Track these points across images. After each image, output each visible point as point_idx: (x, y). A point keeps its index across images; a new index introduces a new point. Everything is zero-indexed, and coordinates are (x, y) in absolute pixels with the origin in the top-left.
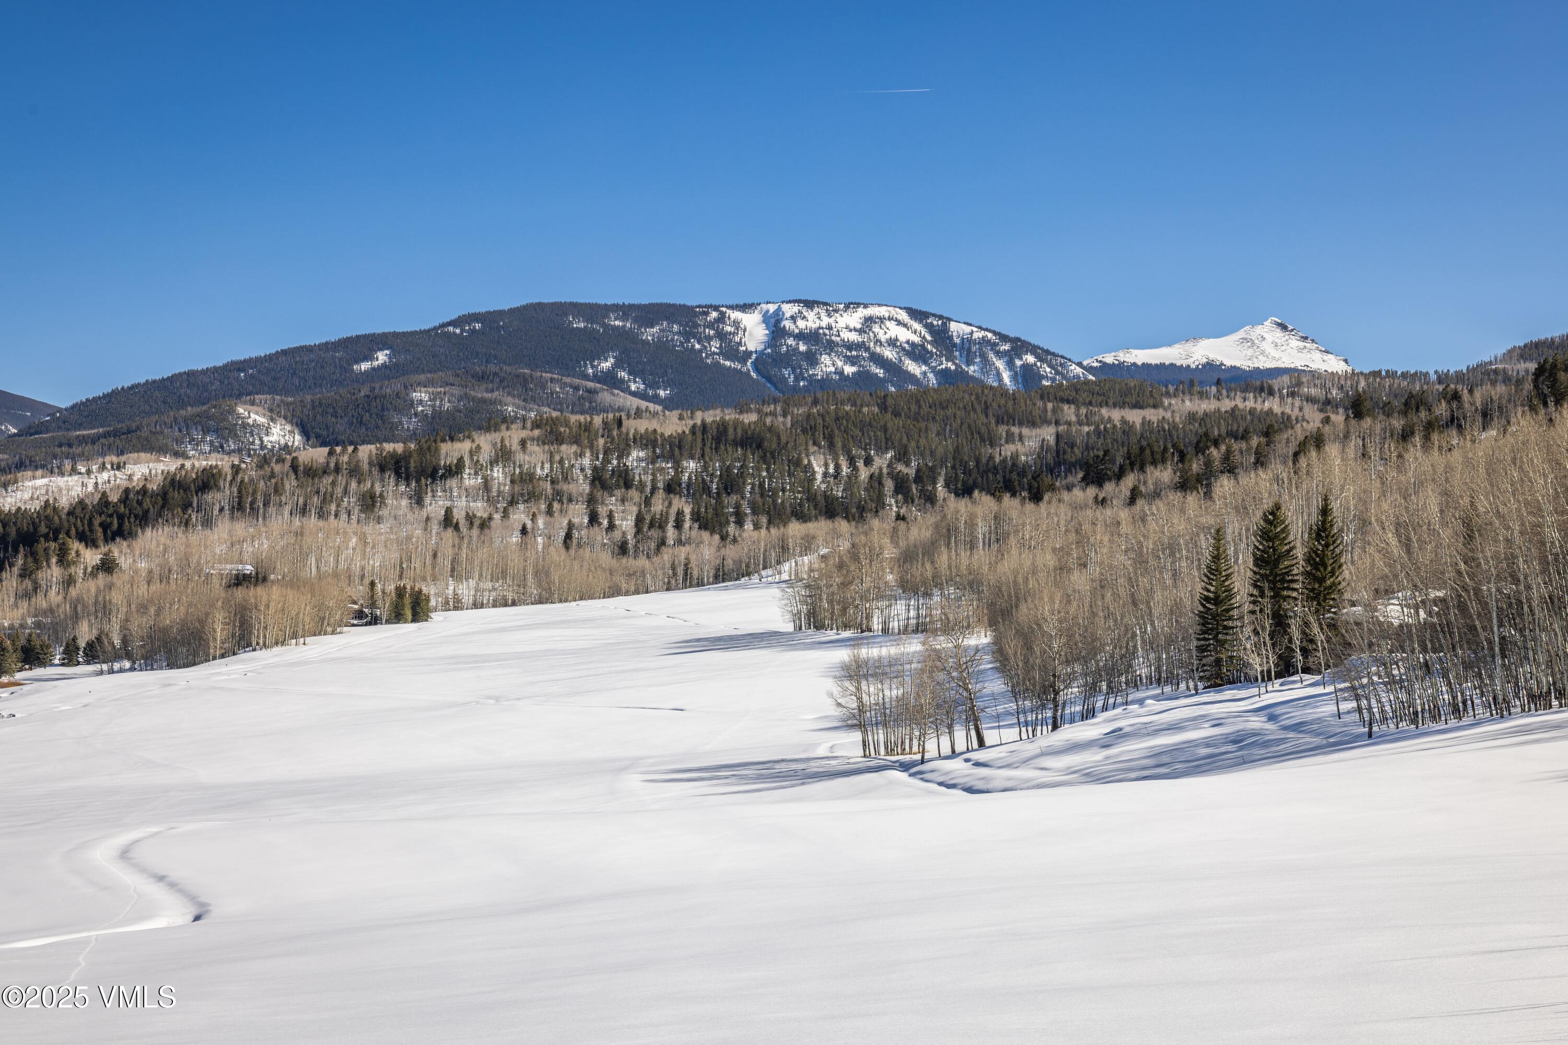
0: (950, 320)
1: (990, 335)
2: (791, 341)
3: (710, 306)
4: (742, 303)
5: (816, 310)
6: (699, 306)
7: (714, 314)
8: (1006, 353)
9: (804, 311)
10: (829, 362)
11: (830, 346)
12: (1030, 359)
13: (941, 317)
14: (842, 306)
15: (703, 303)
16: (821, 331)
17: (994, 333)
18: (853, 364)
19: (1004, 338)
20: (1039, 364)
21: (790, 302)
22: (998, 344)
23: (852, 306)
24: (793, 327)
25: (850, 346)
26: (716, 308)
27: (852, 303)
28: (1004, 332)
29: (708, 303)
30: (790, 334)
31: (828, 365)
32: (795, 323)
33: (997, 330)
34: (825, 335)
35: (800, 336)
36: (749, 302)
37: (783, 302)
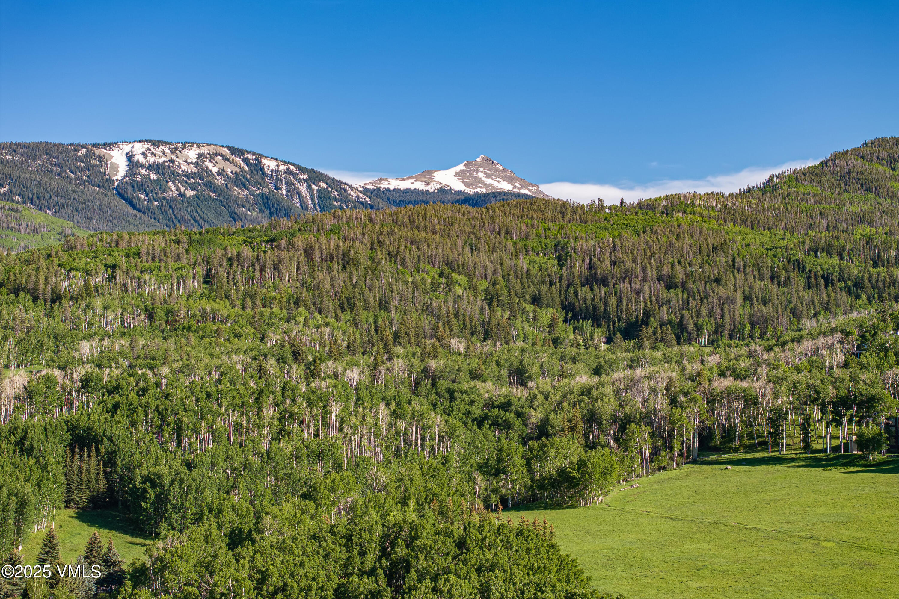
0: (261, 156)
1: (292, 167)
2: (143, 172)
3: (79, 145)
4: (103, 143)
5: (161, 148)
6: (71, 145)
7: (84, 151)
8: (305, 181)
9: (152, 149)
10: (173, 188)
11: (175, 175)
12: (323, 185)
13: (254, 154)
14: (180, 145)
15: (73, 142)
16: (166, 164)
17: (295, 165)
18: (192, 189)
19: (302, 170)
20: (330, 189)
21: (140, 141)
22: (298, 174)
23: (188, 145)
24: (144, 161)
25: (188, 175)
26: (84, 146)
27: (187, 143)
28: (302, 164)
29: (78, 142)
30: (142, 166)
31: (173, 189)
32: (145, 158)
33: (297, 163)
34: (169, 167)
35: (150, 167)
36: (109, 141)
37: (135, 142)
